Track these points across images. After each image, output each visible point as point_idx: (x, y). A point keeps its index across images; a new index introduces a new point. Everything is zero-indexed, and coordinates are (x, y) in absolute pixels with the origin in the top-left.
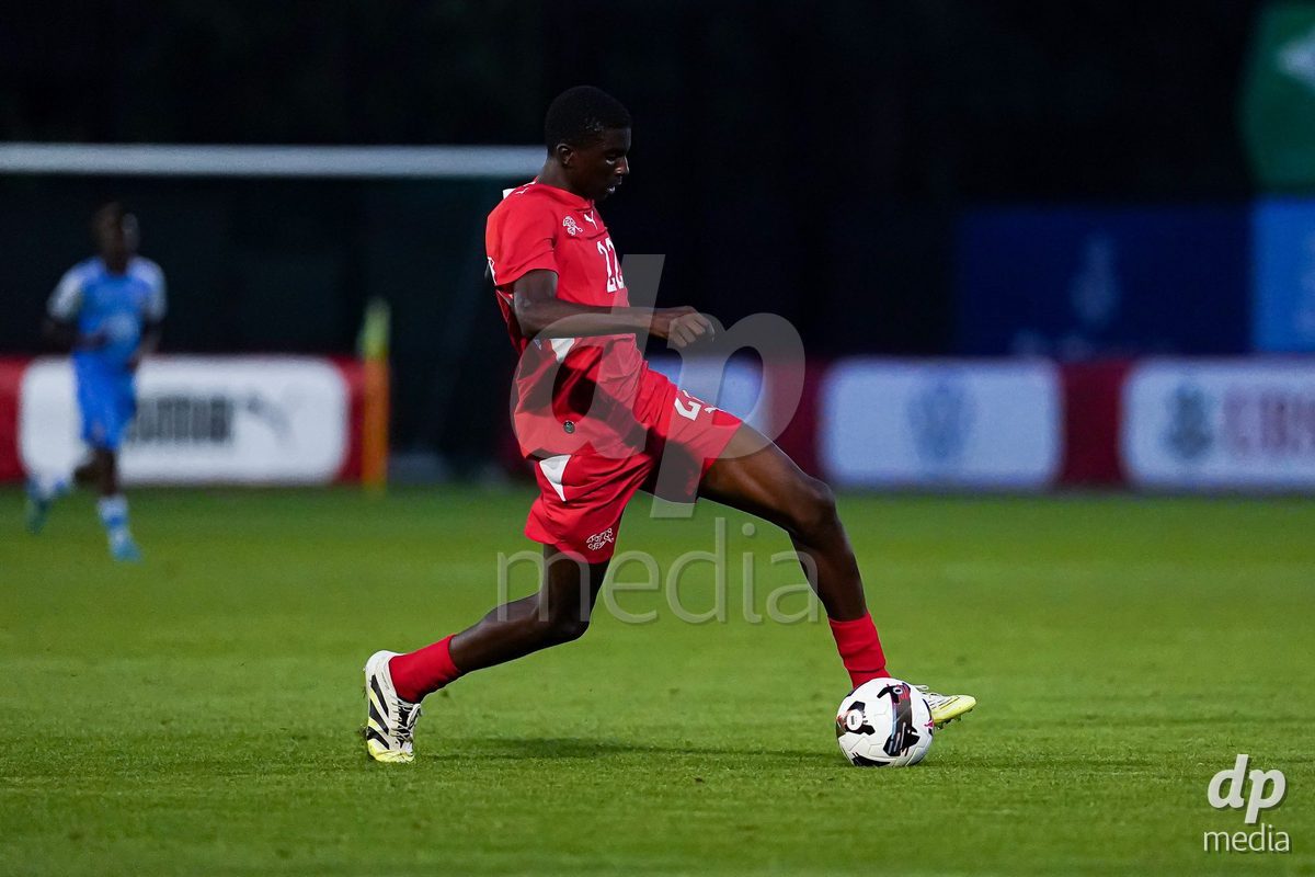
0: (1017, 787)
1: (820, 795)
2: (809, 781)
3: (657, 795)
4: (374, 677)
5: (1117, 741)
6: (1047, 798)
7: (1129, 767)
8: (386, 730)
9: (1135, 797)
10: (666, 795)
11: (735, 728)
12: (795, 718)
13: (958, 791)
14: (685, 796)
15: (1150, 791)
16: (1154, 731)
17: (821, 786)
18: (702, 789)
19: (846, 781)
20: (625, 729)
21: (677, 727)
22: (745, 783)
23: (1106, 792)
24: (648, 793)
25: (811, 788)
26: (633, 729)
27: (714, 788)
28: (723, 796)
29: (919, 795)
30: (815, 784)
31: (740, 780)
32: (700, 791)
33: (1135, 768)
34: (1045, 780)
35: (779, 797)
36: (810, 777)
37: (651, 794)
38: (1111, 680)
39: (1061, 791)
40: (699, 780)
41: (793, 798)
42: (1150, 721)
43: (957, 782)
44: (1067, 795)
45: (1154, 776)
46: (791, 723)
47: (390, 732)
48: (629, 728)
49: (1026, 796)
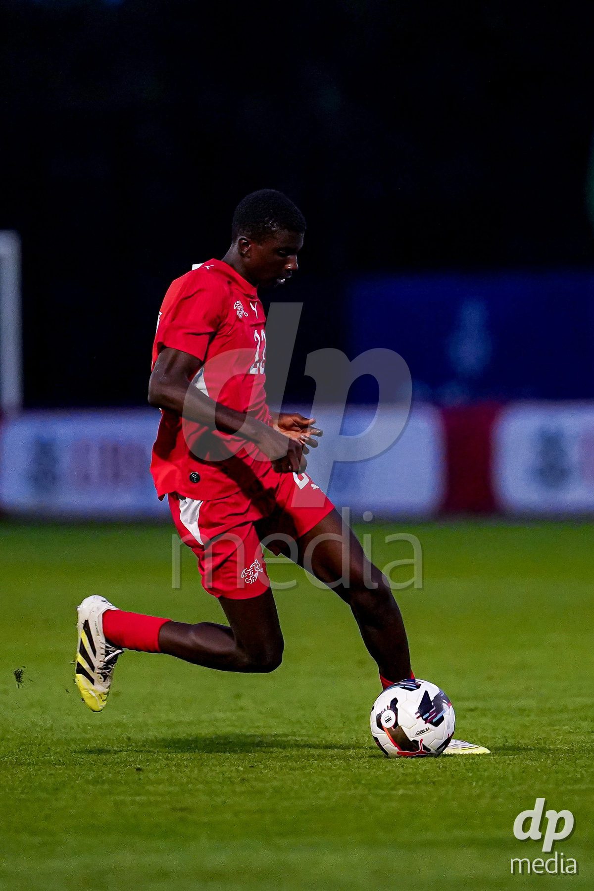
0: (410, 771)
1: (243, 780)
2: (233, 768)
3: (103, 782)
4: (86, 622)
5: (495, 730)
6: (435, 779)
7: (505, 752)
8: (93, 668)
9: (511, 778)
10: (111, 782)
11: (171, 725)
12: (220, 715)
13: (360, 775)
14: (127, 783)
15: (524, 772)
16: (526, 720)
17: (244, 772)
18: (141, 777)
19: (265, 768)
20: (75, 726)
21: (119, 725)
22: (178, 772)
23: (486, 774)
24: (96, 782)
25: (234, 774)
26: (81, 726)
27: (152, 776)
28: (160, 782)
29: (327, 779)
30: (238, 771)
31: (174, 768)
32: (140, 779)
33: (511, 752)
34: (435, 764)
35: (207, 783)
36: (234, 765)
37: (98, 782)
38: (490, 678)
39: (448, 773)
40: (138, 770)
41: (219, 783)
42: (522, 711)
43: (359, 767)
44: (453, 777)
45: (527, 759)
46: (216, 720)
47: (96, 670)
48: (78, 726)
49: (418, 778)
